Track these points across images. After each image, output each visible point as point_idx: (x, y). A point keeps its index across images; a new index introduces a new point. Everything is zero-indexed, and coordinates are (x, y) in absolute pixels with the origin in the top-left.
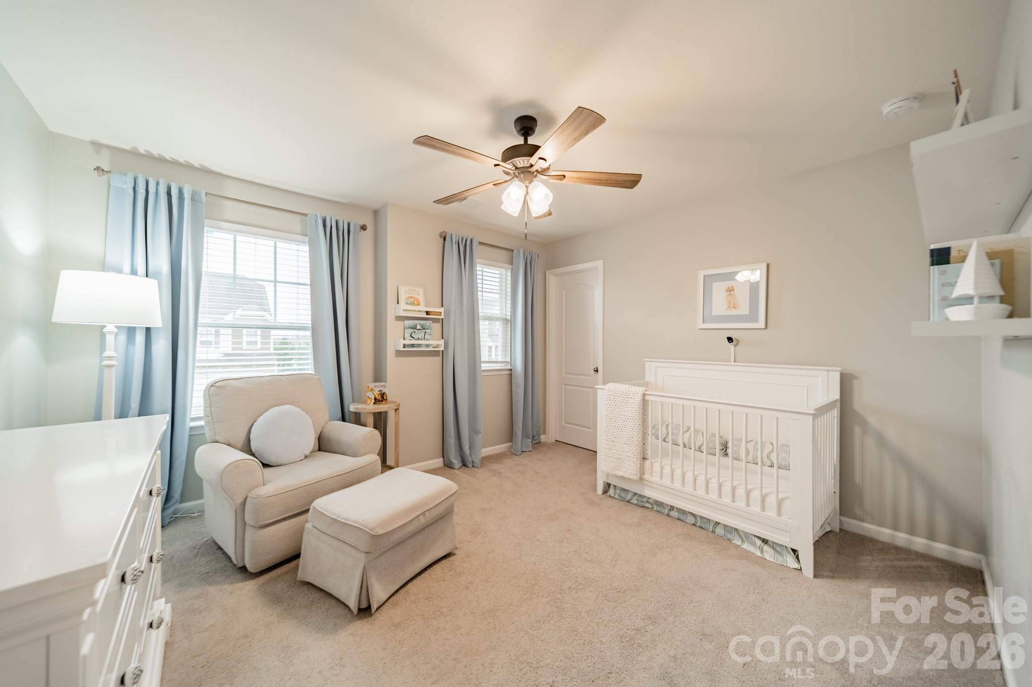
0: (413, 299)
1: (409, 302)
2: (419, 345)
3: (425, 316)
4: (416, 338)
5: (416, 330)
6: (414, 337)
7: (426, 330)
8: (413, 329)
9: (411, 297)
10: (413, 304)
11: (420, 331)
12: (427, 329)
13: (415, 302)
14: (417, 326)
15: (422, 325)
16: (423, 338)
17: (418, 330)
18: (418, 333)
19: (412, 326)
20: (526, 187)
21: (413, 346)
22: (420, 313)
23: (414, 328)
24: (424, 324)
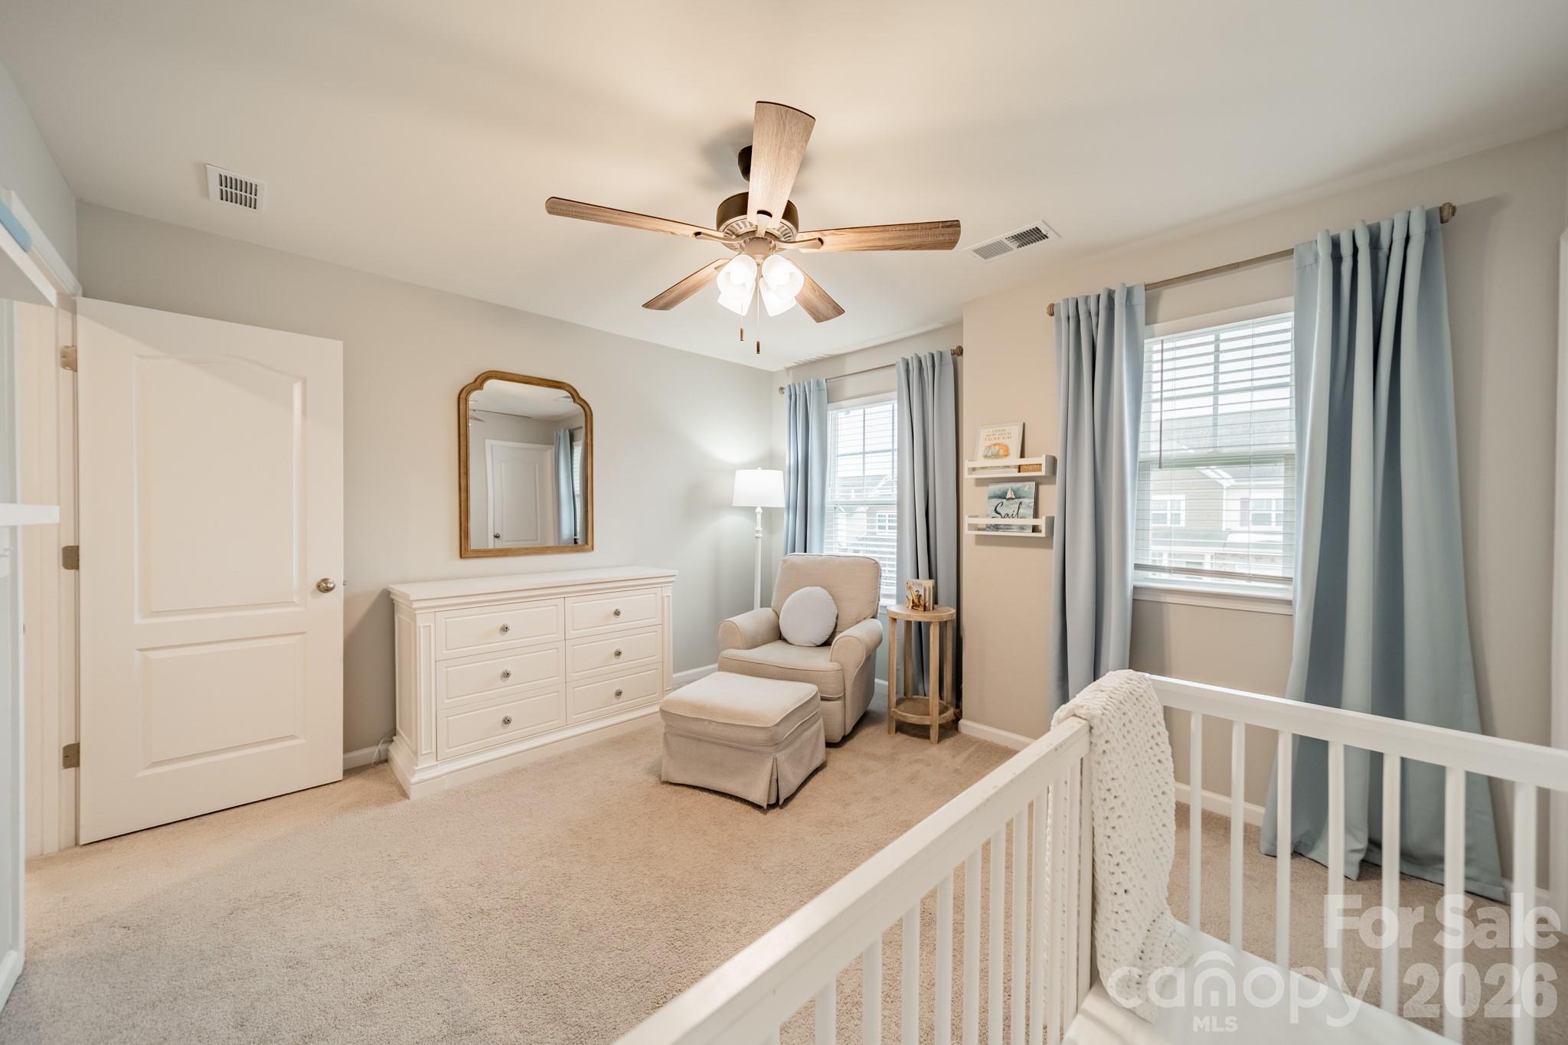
0: (997, 447)
1: (990, 454)
2: (1008, 527)
3: (1015, 474)
4: (1003, 515)
5: (1004, 501)
6: (1000, 512)
7: (1020, 500)
8: (1000, 498)
9: (995, 445)
10: (996, 456)
11: (1012, 502)
12: (1024, 498)
13: (1002, 452)
14: (1006, 493)
15: (1015, 492)
16: (1015, 513)
17: (1008, 499)
18: (1007, 506)
19: (999, 493)
20: (758, 265)
21: (996, 527)
22: (1007, 469)
23: (1003, 496)
24: (1019, 489)
